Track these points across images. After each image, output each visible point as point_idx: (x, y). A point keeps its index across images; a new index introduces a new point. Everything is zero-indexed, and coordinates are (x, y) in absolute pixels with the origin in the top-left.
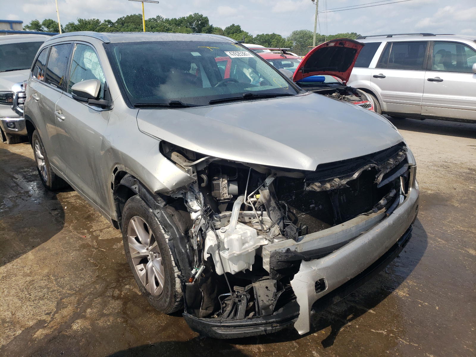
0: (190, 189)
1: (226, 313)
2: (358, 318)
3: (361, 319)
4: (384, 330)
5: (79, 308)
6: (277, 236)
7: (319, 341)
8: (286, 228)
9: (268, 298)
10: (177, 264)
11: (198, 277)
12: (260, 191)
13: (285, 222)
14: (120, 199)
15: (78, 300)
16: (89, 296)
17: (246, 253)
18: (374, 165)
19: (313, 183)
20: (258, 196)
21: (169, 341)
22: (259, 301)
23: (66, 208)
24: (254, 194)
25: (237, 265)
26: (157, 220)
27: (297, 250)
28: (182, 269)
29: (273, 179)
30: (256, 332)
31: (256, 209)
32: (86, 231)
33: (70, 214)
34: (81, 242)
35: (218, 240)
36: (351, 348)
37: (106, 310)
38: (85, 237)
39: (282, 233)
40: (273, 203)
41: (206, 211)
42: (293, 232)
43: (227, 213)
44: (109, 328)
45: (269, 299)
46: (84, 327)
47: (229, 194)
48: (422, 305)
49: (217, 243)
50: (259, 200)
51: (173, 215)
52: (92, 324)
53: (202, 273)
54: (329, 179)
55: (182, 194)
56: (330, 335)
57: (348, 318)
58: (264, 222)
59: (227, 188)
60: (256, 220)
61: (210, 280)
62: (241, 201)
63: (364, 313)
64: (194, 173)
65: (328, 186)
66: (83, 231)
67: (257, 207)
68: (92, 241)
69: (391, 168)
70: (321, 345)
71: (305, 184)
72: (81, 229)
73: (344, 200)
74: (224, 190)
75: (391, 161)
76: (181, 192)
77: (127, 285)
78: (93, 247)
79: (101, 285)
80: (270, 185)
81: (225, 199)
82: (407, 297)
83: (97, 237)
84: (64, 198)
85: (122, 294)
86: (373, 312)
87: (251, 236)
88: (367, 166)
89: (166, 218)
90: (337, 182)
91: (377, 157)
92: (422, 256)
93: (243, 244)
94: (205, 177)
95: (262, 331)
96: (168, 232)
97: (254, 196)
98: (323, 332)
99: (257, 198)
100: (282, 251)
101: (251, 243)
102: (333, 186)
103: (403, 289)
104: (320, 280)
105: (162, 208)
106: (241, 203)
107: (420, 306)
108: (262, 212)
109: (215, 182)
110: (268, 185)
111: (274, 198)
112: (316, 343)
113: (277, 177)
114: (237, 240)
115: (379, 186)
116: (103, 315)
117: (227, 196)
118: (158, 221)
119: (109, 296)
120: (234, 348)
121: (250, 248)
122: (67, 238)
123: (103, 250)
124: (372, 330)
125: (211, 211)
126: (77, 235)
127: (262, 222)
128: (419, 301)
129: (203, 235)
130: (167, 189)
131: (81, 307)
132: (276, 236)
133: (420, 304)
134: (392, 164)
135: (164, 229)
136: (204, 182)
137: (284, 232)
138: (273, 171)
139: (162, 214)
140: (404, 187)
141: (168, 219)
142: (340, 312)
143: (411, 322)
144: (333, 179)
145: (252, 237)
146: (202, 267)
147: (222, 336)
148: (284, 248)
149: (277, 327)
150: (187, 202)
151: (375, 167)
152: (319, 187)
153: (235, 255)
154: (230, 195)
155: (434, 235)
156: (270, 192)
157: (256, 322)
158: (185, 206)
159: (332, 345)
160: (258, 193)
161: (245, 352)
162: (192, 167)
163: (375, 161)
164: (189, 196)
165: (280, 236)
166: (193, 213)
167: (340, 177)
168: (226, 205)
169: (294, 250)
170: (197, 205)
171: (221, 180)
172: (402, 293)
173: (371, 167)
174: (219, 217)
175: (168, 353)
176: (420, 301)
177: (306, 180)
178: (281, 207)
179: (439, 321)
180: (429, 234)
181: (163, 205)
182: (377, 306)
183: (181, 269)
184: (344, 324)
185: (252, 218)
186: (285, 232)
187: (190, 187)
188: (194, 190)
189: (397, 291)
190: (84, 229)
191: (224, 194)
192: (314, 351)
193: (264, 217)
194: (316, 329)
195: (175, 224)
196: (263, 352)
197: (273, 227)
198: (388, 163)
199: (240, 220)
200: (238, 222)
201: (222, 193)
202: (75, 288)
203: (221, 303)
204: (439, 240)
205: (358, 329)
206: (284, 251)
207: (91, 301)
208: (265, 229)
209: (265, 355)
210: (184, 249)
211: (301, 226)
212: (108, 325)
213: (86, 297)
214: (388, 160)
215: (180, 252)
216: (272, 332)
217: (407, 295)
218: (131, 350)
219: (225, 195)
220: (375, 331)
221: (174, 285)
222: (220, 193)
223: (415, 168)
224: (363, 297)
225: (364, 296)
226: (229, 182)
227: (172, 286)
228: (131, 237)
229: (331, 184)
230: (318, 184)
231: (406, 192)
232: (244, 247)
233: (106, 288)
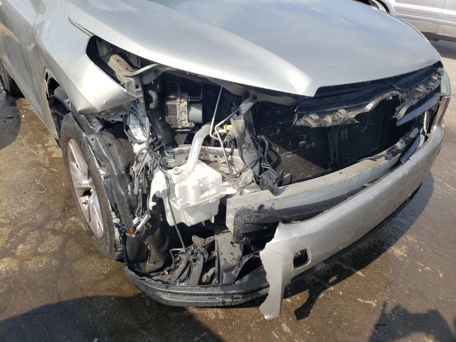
0: (131, 110)
1: (178, 272)
2: (343, 281)
3: (346, 283)
4: (373, 301)
5: (10, 242)
6: (250, 184)
7: (293, 310)
8: (262, 174)
9: (232, 257)
10: (115, 209)
11: (142, 228)
12: (232, 120)
13: (263, 166)
14: (59, 113)
15: (11, 233)
16: (25, 228)
17: (205, 204)
18: (397, 93)
19: (308, 114)
20: (229, 127)
21: (108, 295)
22: (220, 259)
23: (23, 116)
24: (225, 123)
25: (193, 217)
26: (91, 148)
27: (273, 207)
28: (122, 215)
29: (251, 104)
30: (212, 303)
31: (225, 146)
32: (40, 145)
33: (27, 125)
34: (31, 159)
35: (168, 184)
36: (330, 322)
37: (41, 248)
38: (38, 153)
39: (257, 180)
40: (248, 138)
41: (152, 144)
42: (271, 181)
43: (185, 148)
44: (40, 272)
45: (234, 258)
46: (10, 268)
47: (189, 121)
48: (422, 270)
49: (166, 188)
50: (229, 133)
51: (110, 145)
52: (21, 266)
53: (147, 223)
54: (332, 109)
55: (122, 116)
56: (306, 303)
57: (330, 281)
58: (234, 163)
59: (187, 113)
60: (224, 159)
61: (158, 231)
62: (206, 132)
63: (351, 275)
64: (137, 87)
65: (329, 120)
66: (36, 146)
67: (227, 142)
68: (45, 159)
69: (419, 97)
70: (293, 316)
71: (296, 116)
72: (35, 143)
73: (344, 136)
74: (182, 115)
75: (421, 88)
76: (121, 114)
77: (73, 216)
78: (44, 166)
79: (42, 215)
80: (247, 113)
81: (183, 128)
82: (405, 257)
83: (51, 154)
84: (24, 105)
85: (64, 228)
86: (362, 275)
87: (213, 182)
88: (388, 94)
89: (101, 147)
90: (342, 115)
91: (402, 80)
92: (425, 205)
93: (202, 192)
94: (153, 94)
95: (219, 302)
96: (104, 166)
97: (224, 127)
98: (298, 297)
99: (228, 129)
100: (253, 207)
101: (213, 191)
102: (336, 121)
103: (400, 247)
104: (301, 251)
105: (97, 134)
106: (205, 136)
107: (420, 270)
108: (233, 150)
109: (169, 103)
110: (243, 112)
111: (250, 131)
112: (288, 312)
113: (257, 102)
114: (193, 188)
115: (399, 124)
116: (36, 254)
117: (186, 124)
118: (91, 151)
119: (49, 230)
120: (186, 311)
121: (212, 198)
122: (17, 153)
123: (54, 170)
124: (358, 299)
125: (160, 145)
126: (28, 150)
127: (231, 163)
128: (419, 263)
129: (148, 176)
130: (94, 109)
131: (12, 241)
132: (247, 184)
133: (421, 269)
134: (420, 92)
135: (98, 162)
136: (152, 102)
137: (259, 179)
138: (252, 92)
139: (96, 142)
140: (428, 125)
141: (104, 149)
142: (322, 271)
143: (407, 292)
144: (337, 111)
145: (215, 184)
146: (146, 217)
147: (168, 303)
148: (256, 204)
149: (238, 299)
150: (128, 128)
151: (398, 95)
152: (316, 121)
153: (190, 205)
154: (190, 123)
155: (441, 178)
156: (246, 124)
157: (212, 292)
158: (125, 134)
159: (307, 316)
160: (229, 123)
161: (199, 318)
162: (134, 78)
163: (398, 86)
164: (131, 120)
165: (254, 184)
166: (136, 144)
167: (348, 108)
168: (185, 136)
169: (269, 206)
170: (142, 134)
171: (178, 100)
172: (400, 252)
173: (392, 94)
174: (173, 153)
175: (104, 311)
176: (421, 265)
177: (298, 110)
178: (258, 144)
179: (443, 293)
180: (436, 178)
181: (99, 129)
182: (367, 267)
183: (120, 216)
184: (325, 288)
185: (219, 157)
186: (261, 180)
187: (132, 108)
188: (137, 113)
189: (393, 248)
190: (38, 143)
191: (182, 121)
192: (285, 323)
193: (235, 156)
194: (289, 293)
195: (112, 157)
196: (222, 320)
197: (245, 171)
198: (416, 90)
199: (202, 158)
200: (199, 160)
201: (179, 119)
202: (11, 217)
203: (173, 257)
204: (448, 185)
205: (342, 296)
206: (256, 208)
207: (26, 234)
208: (235, 173)
209: (222, 325)
210: (124, 192)
211: (283, 174)
212: (39, 268)
213: (21, 229)
214: (417, 86)
215: (119, 194)
216: (232, 305)
217: (405, 255)
218: (60, 305)
219: (184, 122)
220: (362, 301)
221: (112, 233)
222: (176, 120)
223: (448, 100)
224: (351, 254)
225: (353, 252)
226: (190, 104)
227: (110, 234)
228: (72, 163)
229: (333, 118)
230: (315, 117)
231: (429, 132)
232: (203, 196)
233: (48, 219)
